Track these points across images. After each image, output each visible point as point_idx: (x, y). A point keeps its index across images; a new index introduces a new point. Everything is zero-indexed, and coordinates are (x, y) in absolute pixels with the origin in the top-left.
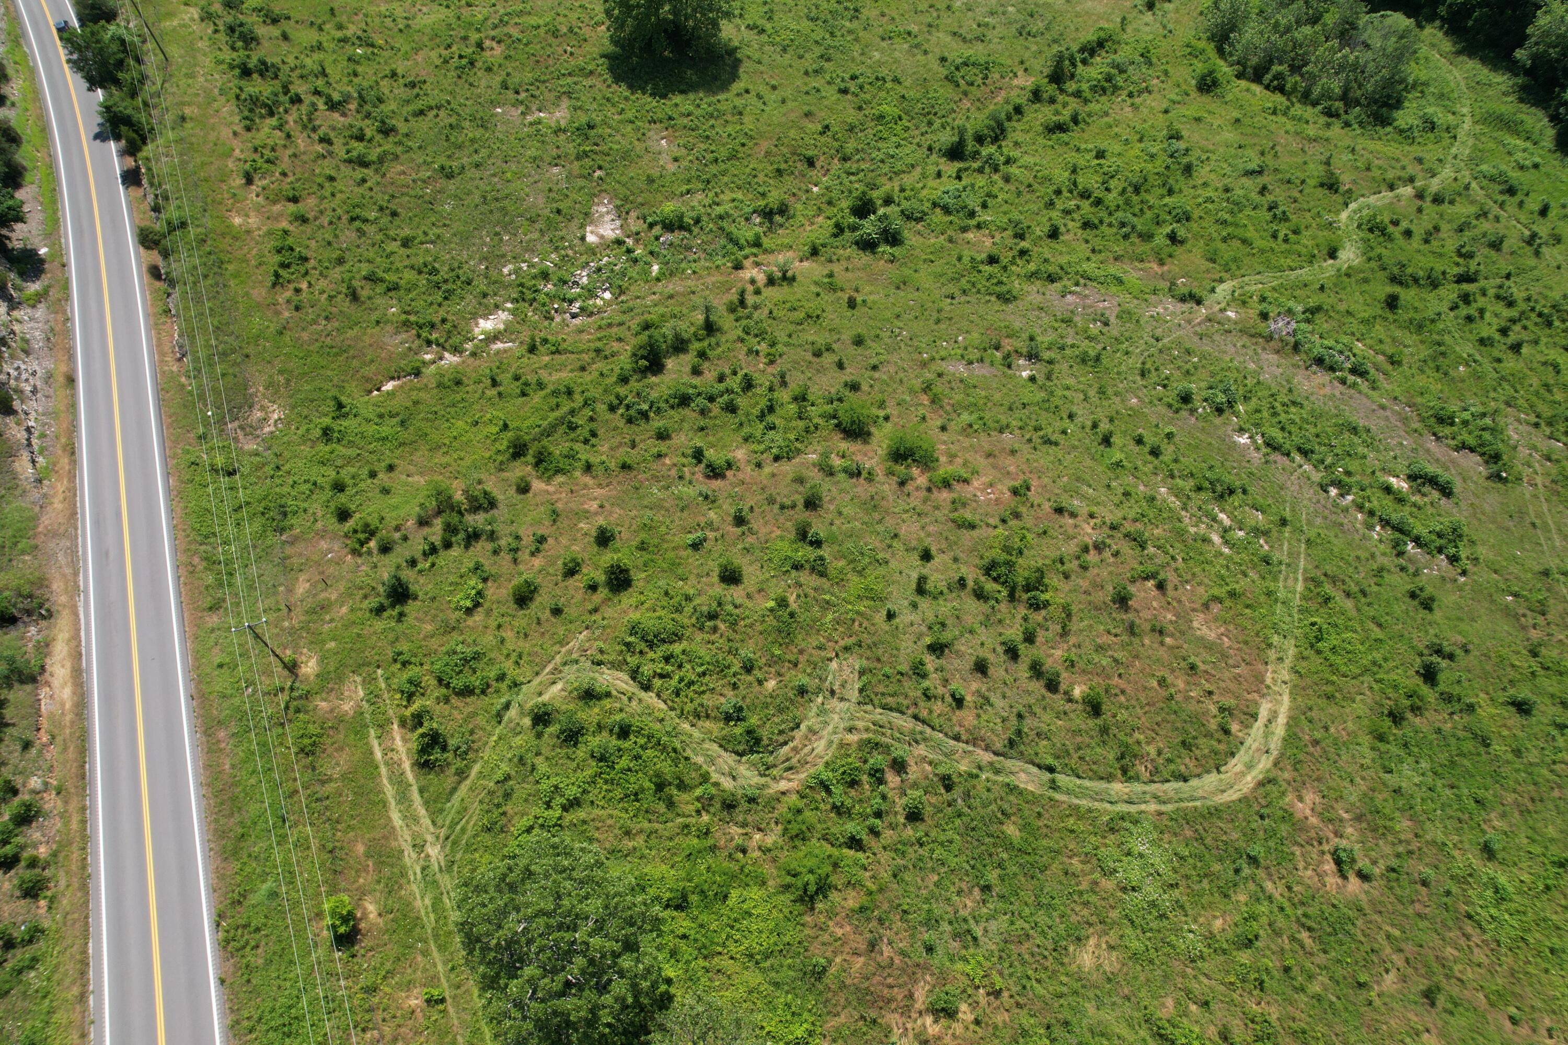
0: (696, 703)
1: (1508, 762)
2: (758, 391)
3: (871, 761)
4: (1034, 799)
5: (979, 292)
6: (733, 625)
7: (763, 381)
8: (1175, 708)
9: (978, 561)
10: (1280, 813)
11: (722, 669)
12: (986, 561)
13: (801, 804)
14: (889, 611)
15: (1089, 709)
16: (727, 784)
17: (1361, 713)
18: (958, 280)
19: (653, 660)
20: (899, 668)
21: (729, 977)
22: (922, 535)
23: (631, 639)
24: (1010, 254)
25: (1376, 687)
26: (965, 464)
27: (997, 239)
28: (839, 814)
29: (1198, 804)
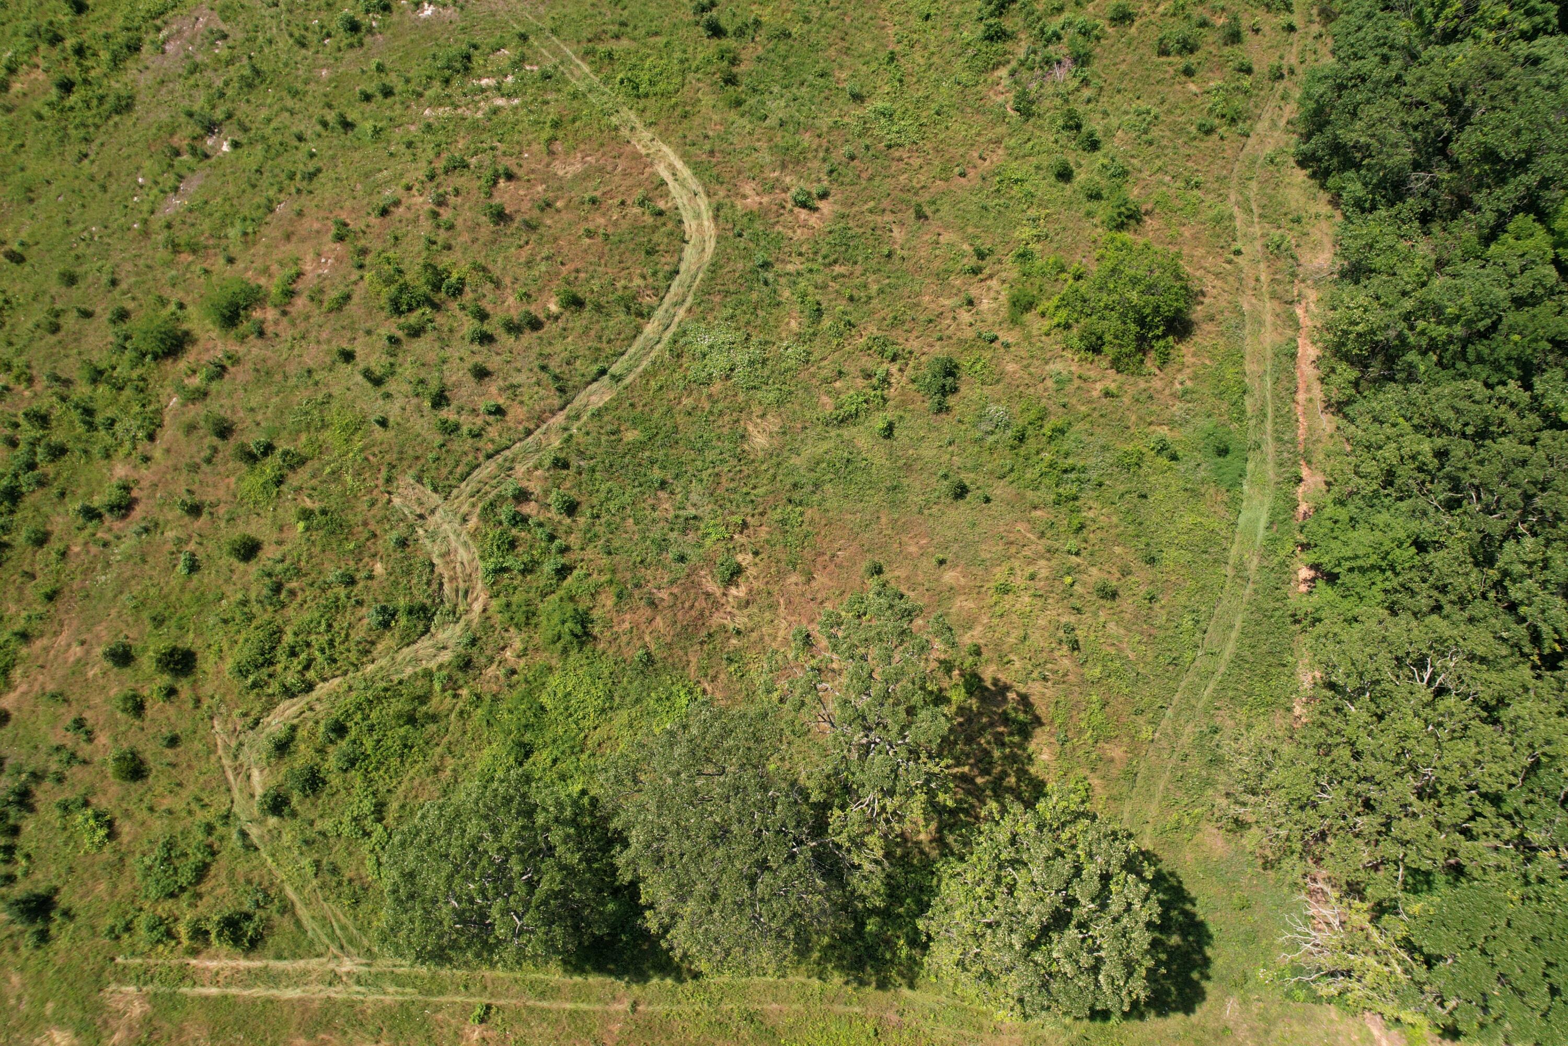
0: (353, 647)
1: (809, 32)
2: (56, 413)
3: (503, 517)
4: (617, 402)
5: (97, 127)
6: (298, 573)
7: (46, 401)
8: (617, 239)
9: (383, 314)
10: (745, 220)
11: (336, 606)
12: (388, 307)
13: (503, 600)
14: (378, 422)
15: (573, 308)
16: (446, 657)
17: (712, 103)
18: (67, 135)
19: (286, 668)
20: (436, 444)
21: (609, 738)
22: (325, 347)
23: (251, 678)
24: (72, 64)
25: (699, 76)
26: (282, 264)
27: (43, 64)
28: (531, 571)
29: (700, 276)
